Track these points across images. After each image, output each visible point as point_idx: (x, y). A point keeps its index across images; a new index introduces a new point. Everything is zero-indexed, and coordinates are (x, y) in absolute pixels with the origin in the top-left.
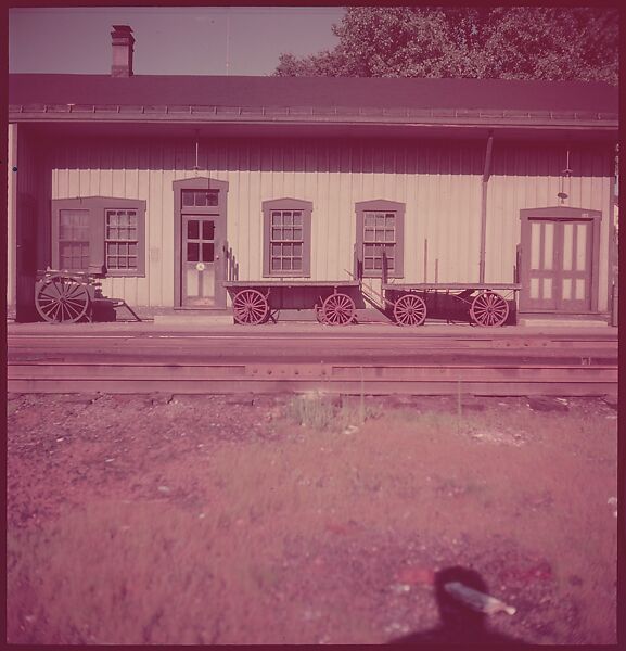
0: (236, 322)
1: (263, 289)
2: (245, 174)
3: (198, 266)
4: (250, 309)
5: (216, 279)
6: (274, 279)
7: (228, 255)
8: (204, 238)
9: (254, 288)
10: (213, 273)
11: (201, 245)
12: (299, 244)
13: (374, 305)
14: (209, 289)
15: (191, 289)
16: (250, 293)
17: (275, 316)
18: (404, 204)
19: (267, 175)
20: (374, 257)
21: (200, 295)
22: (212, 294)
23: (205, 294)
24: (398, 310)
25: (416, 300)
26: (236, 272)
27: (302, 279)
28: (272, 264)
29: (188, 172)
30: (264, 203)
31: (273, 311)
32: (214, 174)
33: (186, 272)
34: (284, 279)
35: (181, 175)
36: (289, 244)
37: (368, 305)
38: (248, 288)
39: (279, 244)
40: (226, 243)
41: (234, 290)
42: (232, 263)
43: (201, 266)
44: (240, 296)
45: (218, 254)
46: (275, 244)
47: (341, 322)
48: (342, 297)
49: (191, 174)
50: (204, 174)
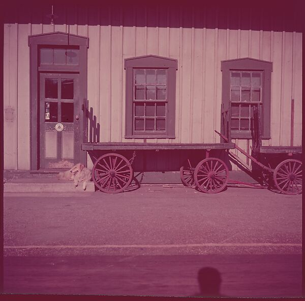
0: (96, 189)
1: (127, 153)
2: (106, 29)
3: (57, 126)
4: (113, 175)
5: (76, 140)
6: (137, 141)
7: (88, 114)
8: (62, 98)
9: (118, 151)
10: (73, 134)
11: (59, 104)
12: (163, 104)
13: (240, 166)
14: (69, 150)
15: (50, 150)
16: (113, 157)
17: (139, 178)
18: (271, 63)
19: (130, 31)
20: (240, 118)
21: (59, 158)
22: (71, 155)
23: (64, 156)
24: (278, 176)
25: (293, 163)
26: (97, 132)
27: (166, 141)
28: (135, 123)
29: (46, 26)
30: (126, 60)
31: (136, 174)
32: (74, 29)
33: (44, 133)
34: (148, 141)
35: (38, 29)
36: (152, 104)
37: (234, 167)
38: (111, 151)
39: (141, 104)
40: (86, 103)
41: (95, 154)
42: (93, 123)
43: (59, 127)
44: (101, 162)
45: (78, 113)
46: (138, 104)
47: (213, 188)
48: (215, 162)
49: (48, 29)
50: (62, 28)
